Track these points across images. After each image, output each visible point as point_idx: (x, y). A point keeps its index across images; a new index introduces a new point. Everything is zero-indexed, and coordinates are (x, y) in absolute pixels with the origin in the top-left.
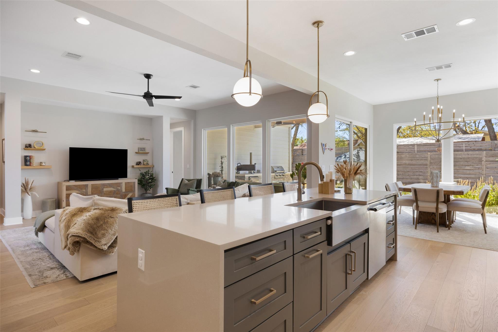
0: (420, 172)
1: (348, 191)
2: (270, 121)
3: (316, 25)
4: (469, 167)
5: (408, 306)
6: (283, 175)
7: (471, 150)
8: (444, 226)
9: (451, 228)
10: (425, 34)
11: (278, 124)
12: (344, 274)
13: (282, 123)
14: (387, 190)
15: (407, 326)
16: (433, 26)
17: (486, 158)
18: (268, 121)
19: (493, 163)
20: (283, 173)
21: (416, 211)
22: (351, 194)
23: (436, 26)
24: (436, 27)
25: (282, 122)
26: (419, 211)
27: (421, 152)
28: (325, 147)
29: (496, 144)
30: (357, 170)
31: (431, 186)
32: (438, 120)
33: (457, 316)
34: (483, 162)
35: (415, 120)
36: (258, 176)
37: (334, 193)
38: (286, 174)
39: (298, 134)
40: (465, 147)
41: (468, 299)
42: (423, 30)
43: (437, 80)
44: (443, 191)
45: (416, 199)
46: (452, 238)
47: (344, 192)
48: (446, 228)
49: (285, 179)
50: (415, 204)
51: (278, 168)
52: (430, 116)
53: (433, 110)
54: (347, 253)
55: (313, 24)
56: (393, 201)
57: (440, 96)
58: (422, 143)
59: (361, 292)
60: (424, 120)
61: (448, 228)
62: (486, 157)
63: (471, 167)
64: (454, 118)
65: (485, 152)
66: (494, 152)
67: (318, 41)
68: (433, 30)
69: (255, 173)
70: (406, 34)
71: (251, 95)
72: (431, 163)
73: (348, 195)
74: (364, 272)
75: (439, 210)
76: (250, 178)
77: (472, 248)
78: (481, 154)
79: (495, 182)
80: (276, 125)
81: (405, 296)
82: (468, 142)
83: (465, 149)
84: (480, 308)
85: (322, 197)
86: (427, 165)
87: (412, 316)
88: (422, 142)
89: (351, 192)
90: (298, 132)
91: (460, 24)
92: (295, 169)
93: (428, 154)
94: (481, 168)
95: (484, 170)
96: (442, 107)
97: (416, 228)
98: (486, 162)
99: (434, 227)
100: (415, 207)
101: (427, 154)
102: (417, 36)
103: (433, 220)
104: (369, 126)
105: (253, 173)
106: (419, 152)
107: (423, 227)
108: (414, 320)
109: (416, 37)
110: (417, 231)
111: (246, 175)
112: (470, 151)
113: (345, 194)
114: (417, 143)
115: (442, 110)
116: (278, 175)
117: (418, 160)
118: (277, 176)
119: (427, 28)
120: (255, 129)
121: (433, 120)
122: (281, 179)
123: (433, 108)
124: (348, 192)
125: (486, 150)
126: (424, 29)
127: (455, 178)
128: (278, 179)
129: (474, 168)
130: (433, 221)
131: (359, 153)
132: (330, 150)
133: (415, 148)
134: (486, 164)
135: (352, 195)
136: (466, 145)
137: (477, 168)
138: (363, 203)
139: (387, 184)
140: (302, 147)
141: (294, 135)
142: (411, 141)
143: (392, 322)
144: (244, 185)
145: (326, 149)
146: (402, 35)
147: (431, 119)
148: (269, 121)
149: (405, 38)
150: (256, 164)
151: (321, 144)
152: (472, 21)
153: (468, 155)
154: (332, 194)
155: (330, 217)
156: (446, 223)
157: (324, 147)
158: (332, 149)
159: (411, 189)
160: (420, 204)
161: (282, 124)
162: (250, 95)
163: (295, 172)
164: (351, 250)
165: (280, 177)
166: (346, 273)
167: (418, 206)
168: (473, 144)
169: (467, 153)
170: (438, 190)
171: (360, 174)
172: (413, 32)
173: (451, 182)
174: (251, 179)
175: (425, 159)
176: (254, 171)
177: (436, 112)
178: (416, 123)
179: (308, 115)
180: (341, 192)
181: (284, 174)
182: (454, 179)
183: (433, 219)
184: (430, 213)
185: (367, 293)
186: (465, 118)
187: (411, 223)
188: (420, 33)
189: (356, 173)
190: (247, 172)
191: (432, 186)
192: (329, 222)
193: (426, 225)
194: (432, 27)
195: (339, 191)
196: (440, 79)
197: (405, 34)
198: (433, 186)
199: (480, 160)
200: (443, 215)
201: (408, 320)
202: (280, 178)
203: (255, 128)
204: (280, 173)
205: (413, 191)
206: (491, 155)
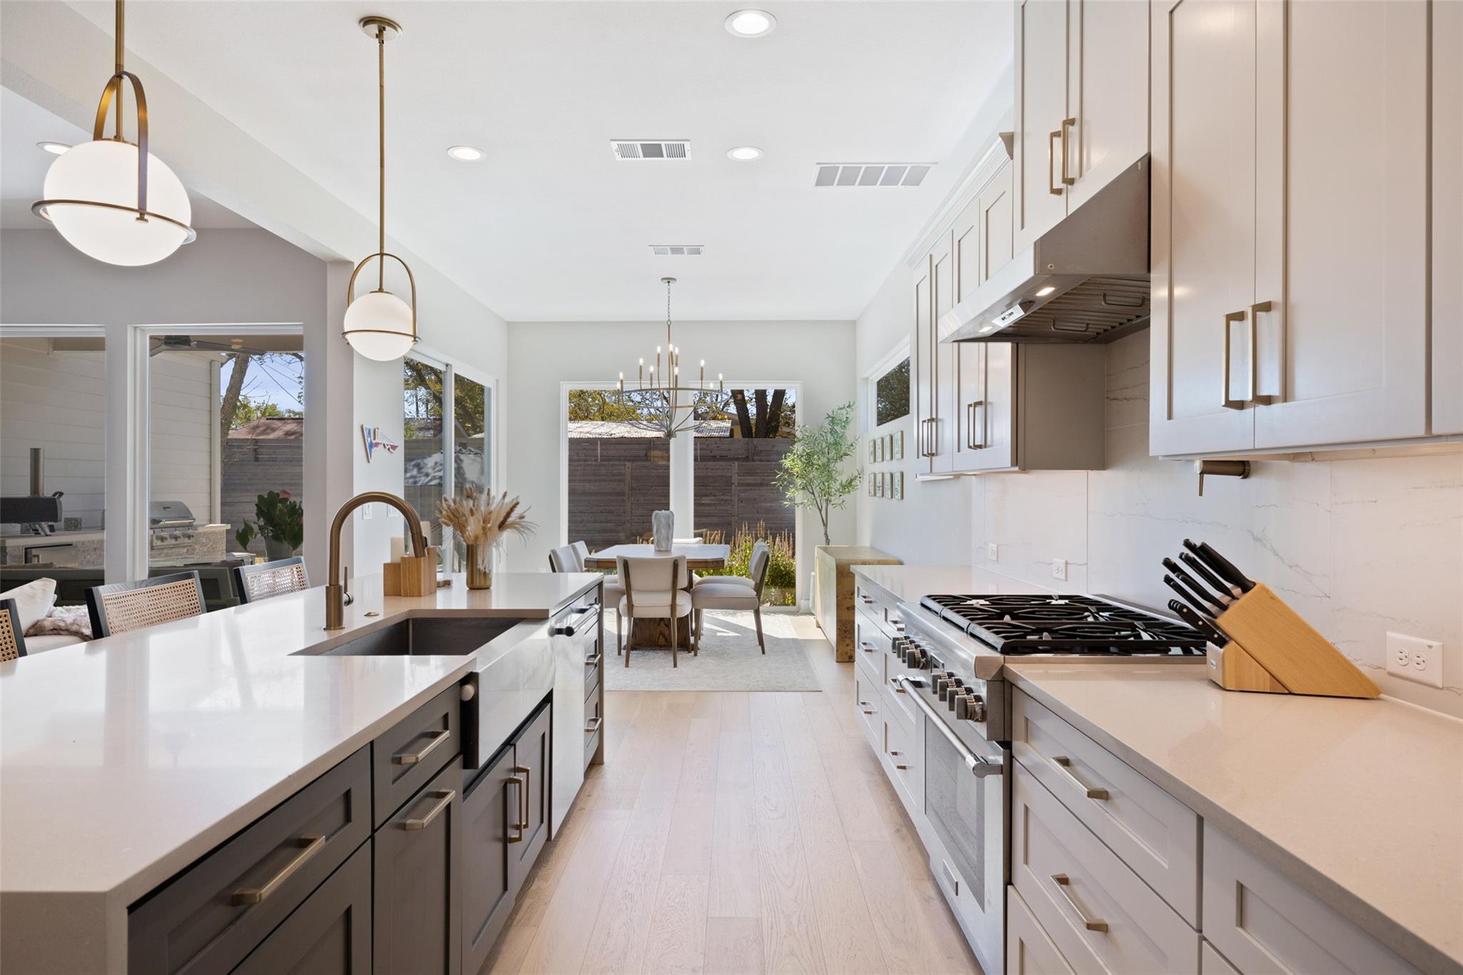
0: (609, 513)
1: (478, 582)
2: (142, 330)
3: (374, 28)
4: (708, 498)
5: (657, 882)
6: (189, 537)
7: (714, 458)
8: (684, 650)
9: (698, 652)
10: (662, 156)
11: (175, 343)
12: (499, 846)
13: (192, 344)
14: (554, 570)
15: (667, 940)
16: (682, 143)
17: (740, 477)
18: (135, 328)
19: (751, 489)
20: (190, 526)
21: (625, 620)
22: (488, 588)
23: (688, 143)
24: (687, 146)
25: (192, 340)
26: (634, 619)
27: (610, 460)
28: (374, 439)
29: (755, 447)
30: (508, 515)
31: (656, 551)
32: (669, 380)
33: (759, 870)
34: (733, 487)
35: (621, 376)
36: (71, 545)
37: (436, 592)
38: (200, 530)
39: (243, 386)
40: (700, 450)
41: (769, 818)
42: (660, 145)
43: (666, 281)
44: (686, 561)
45: (627, 588)
46: (705, 676)
47: (466, 586)
48: (689, 652)
49: (194, 549)
50: (624, 600)
51: (165, 508)
52: (652, 369)
53: (659, 355)
54: (505, 777)
55: (362, 23)
56: (596, 599)
57: (676, 322)
58: (613, 436)
59: (534, 884)
60: (641, 378)
61: (693, 653)
62: (738, 476)
63: (712, 498)
64: (702, 379)
65: (736, 463)
66: (752, 463)
67: (382, 87)
68: (678, 152)
69: (57, 532)
70: (621, 143)
71: (146, 220)
72: (632, 489)
73: (478, 593)
74: (542, 821)
75: (678, 609)
76: (34, 552)
77: (747, 693)
78: (730, 467)
79: (769, 532)
80: (164, 347)
81: (645, 857)
82: (706, 440)
83: (701, 456)
84: (794, 833)
85: (406, 610)
86: (624, 493)
87: (672, 907)
88: (611, 435)
89: (488, 584)
90: (245, 380)
91: (735, 156)
92: (257, 514)
93: (627, 466)
94: (731, 500)
95: (736, 507)
96: (677, 351)
97: (627, 665)
98: (739, 488)
99: (665, 654)
100: (626, 607)
101: (625, 465)
102: (644, 156)
103: (661, 637)
104: (497, 381)
105: (49, 533)
106: (606, 461)
107: (641, 659)
108: (679, 914)
109: (642, 158)
110: (631, 671)
111: (10, 543)
112: (709, 461)
113: (468, 591)
114: (600, 436)
115: (677, 356)
116: (165, 534)
117: (604, 481)
118: (162, 539)
119: (669, 143)
120: (56, 352)
121: (659, 381)
122: (177, 550)
123: (659, 349)
124: (478, 584)
125: (737, 459)
126: (663, 144)
127: (697, 526)
128: (165, 551)
129: (718, 500)
130: (662, 640)
131: (461, 461)
132: (389, 449)
133: (597, 450)
134: (740, 490)
135: (490, 592)
136: (702, 446)
137: (722, 500)
138: (538, 617)
139: (554, 552)
140: (259, 434)
141: (229, 390)
142: (588, 430)
143: (632, 945)
144: (32, 588)
145: (377, 445)
146: (612, 143)
147: (654, 378)
148: (138, 331)
149: (616, 154)
150: (61, 494)
151: (360, 429)
152: (755, 156)
153: (707, 469)
154: (431, 593)
155: (471, 673)
156: (689, 639)
157: (369, 439)
158: (394, 447)
159: (615, 562)
160: (635, 597)
161: (190, 345)
162: (138, 219)
163: (255, 523)
164: (517, 766)
165: (173, 542)
166: (506, 840)
167: (633, 605)
168: (716, 443)
169: (705, 465)
170: (676, 560)
171: (516, 528)
172: (638, 143)
173: (688, 537)
174: (38, 556)
175: (619, 478)
176: (50, 523)
177: (664, 361)
178: (624, 386)
179: (346, 331)
180: (454, 584)
181: (190, 532)
182: (695, 529)
183: (661, 633)
184: (655, 619)
185: (550, 882)
186: (723, 382)
187: (613, 651)
188: (652, 150)
189: (502, 526)
190: (17, 527)
191: (657, 549)
192: (469, 690)
193: (647, 653)
194: (680, 143)
195: (447, 584)
196: (674, 279)
197: (619, 143)
198: (659, 551)
199: (729, 482)
200: (684, 622)
201: (667, 921)
202: (175, 546)
203: (54, 350)
204: (175, 527)
205: (620, 568)
206: (746, 471)
